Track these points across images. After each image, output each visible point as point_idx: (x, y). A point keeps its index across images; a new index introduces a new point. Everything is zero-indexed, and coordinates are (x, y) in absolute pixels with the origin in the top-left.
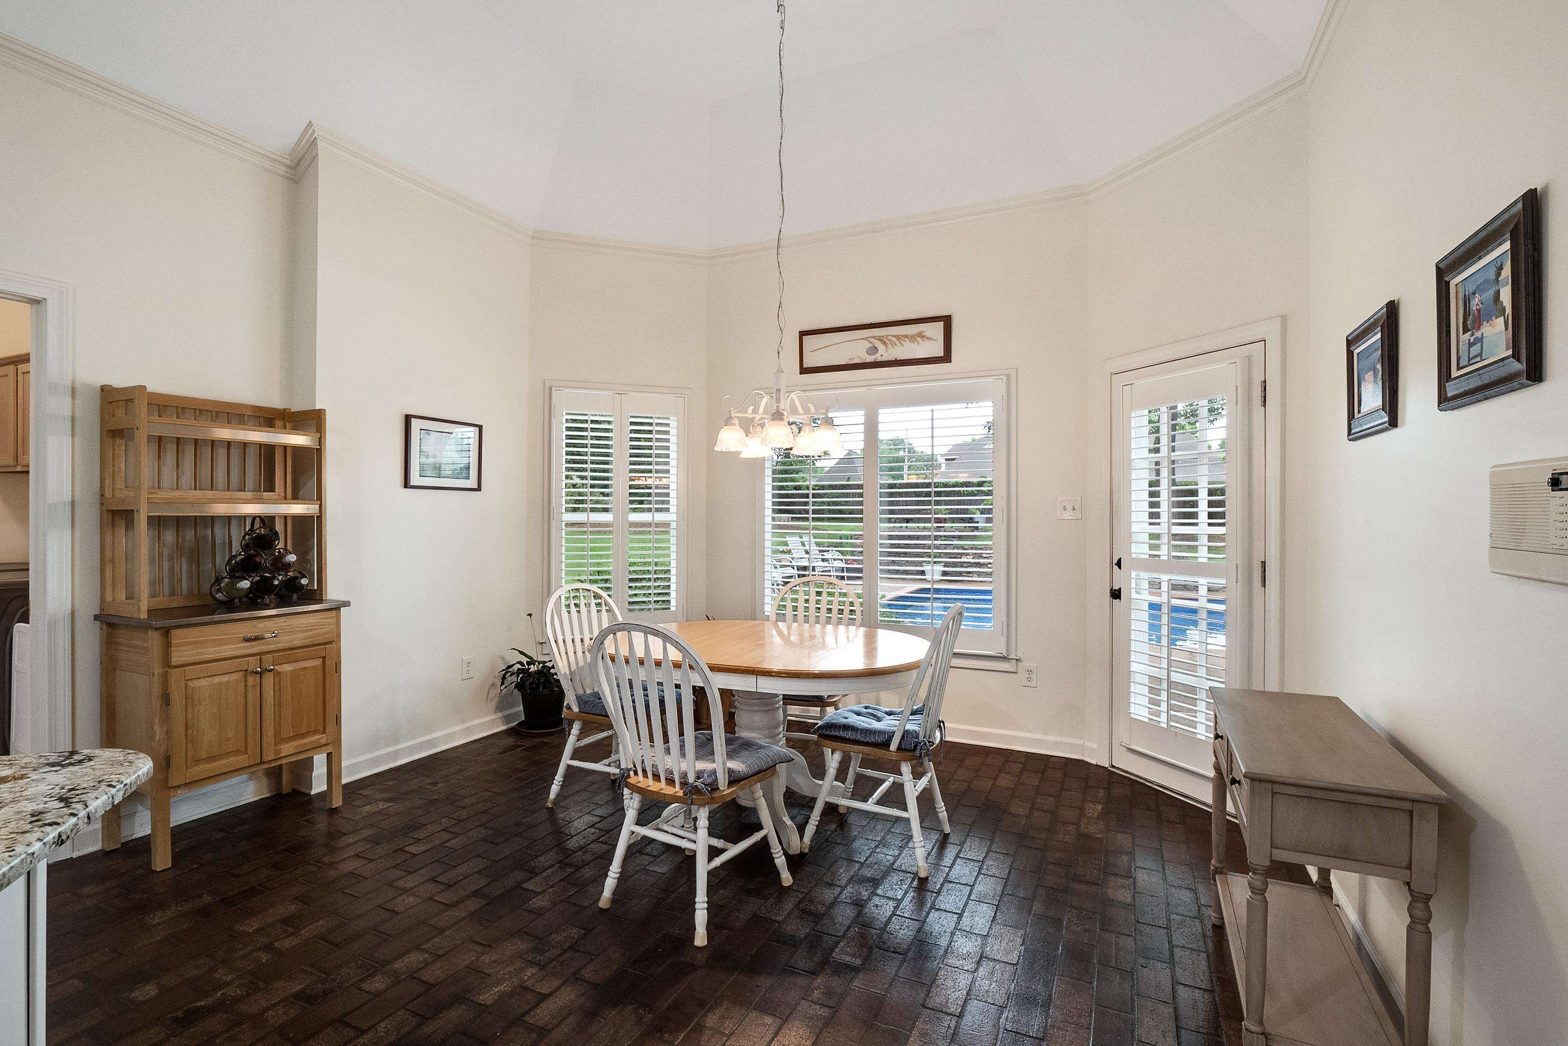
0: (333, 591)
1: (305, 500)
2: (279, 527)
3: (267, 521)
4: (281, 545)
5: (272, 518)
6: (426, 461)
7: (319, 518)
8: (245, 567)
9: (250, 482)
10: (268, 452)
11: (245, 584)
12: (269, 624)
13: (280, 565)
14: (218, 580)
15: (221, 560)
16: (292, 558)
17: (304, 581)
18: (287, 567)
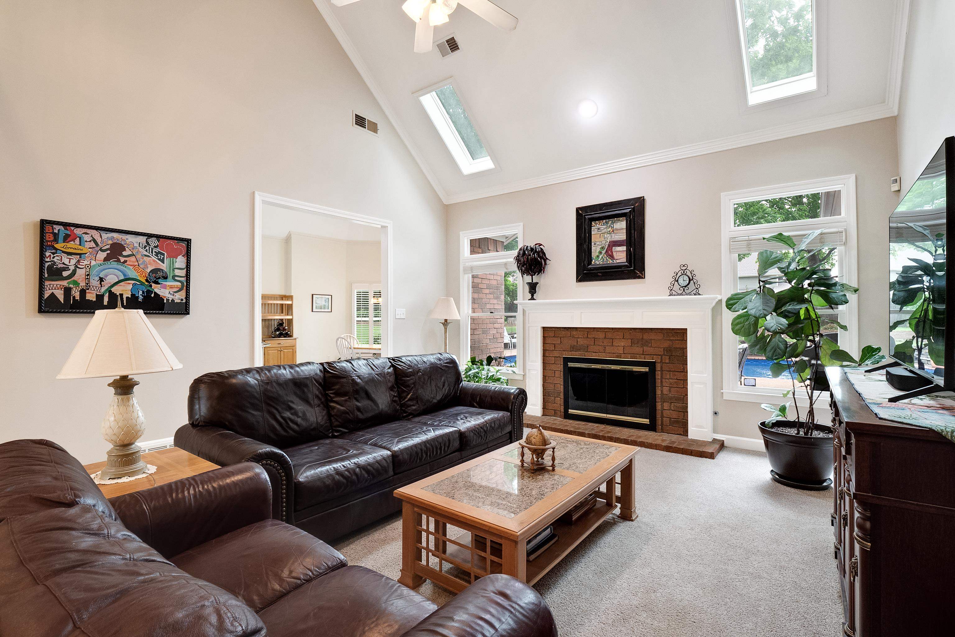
0: (295, 336)
1: (290, 315)
2: (284, 321)
3: (282, 320)
4: (284, 325)
5: (283, 319)
6: (318, 305)
7: (292, 319)
8: (278, 329)
9: (278, 312)
10: (282, 305)
11: (278, 333)
12: (282, 341)
13: (284, 329)
14: (272, 332)
15: (273, 328)
16: (287, 328)
17: (289, 333)
18: (285, 330)
